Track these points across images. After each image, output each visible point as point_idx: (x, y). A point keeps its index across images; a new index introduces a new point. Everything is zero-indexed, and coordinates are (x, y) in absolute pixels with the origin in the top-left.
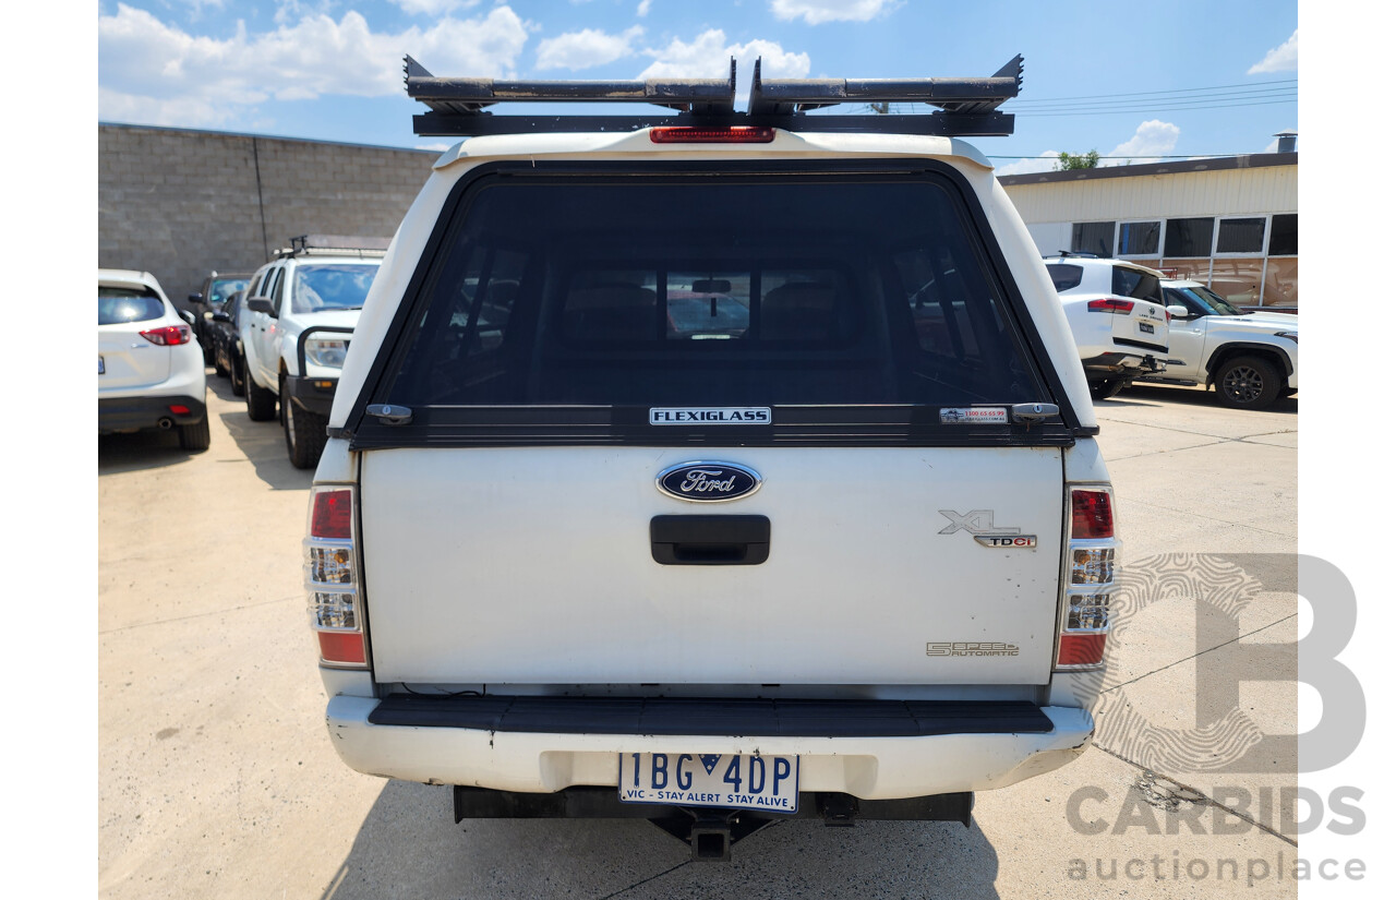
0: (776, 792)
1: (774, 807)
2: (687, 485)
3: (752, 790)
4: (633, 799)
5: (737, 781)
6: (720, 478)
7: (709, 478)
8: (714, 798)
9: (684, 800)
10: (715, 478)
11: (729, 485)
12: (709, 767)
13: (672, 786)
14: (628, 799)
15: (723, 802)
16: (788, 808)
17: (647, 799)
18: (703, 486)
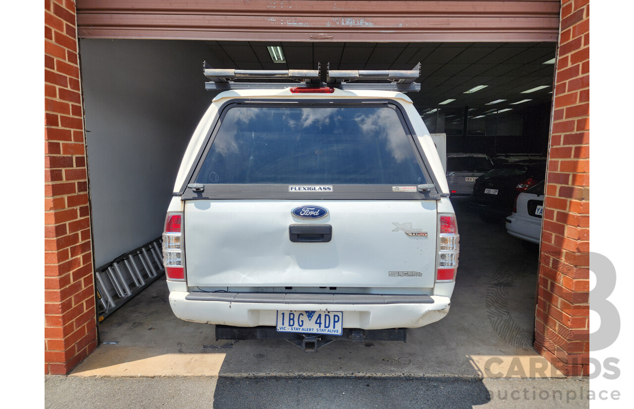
0: (334, 328)
1: (334, 333)
2: (302, 213)
3: (325, 327)
4: (282, 330)
5: (320, 323)
6: (314, 211)
7: (310, 210)
8: (312, 330)
9: (301, 331)
10: (312, 211)
11: (317, 213)
12: (310, 318)
13: (296, 325)
14: (280, 330)
15: (315, 331)
16: (339, 334)
17: (287, 330)
18: (308, 213)
